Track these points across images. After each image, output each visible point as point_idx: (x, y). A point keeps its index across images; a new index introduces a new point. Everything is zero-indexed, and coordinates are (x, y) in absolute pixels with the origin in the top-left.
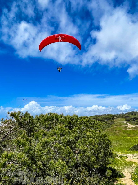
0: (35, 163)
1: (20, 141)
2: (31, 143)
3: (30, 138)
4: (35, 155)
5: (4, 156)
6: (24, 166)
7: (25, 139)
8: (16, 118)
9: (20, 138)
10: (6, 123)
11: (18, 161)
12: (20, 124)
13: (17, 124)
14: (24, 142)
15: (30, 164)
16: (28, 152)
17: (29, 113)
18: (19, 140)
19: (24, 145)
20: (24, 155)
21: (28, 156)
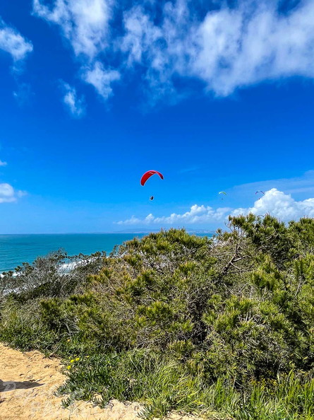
0: (302, 330)
1: (263, 278)
2: (286, 284)
3: (282, 273)
4: (300, 311)
5: (232, 304)
6: (277, 331)
7: (272, 274)
8: (246, 228)
9: (259, 271)
10: (226, 239)
11: (263, 319)
12: (257, 241)
13: (249, 240)
14: (270, 281)
15: (291, 330)
16: (282, 303)
17: (272, 216)
18: (258, 276)
19: (271, 287)
20: (273, 308)
21: (284, 312)
